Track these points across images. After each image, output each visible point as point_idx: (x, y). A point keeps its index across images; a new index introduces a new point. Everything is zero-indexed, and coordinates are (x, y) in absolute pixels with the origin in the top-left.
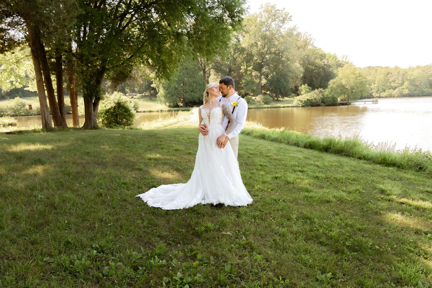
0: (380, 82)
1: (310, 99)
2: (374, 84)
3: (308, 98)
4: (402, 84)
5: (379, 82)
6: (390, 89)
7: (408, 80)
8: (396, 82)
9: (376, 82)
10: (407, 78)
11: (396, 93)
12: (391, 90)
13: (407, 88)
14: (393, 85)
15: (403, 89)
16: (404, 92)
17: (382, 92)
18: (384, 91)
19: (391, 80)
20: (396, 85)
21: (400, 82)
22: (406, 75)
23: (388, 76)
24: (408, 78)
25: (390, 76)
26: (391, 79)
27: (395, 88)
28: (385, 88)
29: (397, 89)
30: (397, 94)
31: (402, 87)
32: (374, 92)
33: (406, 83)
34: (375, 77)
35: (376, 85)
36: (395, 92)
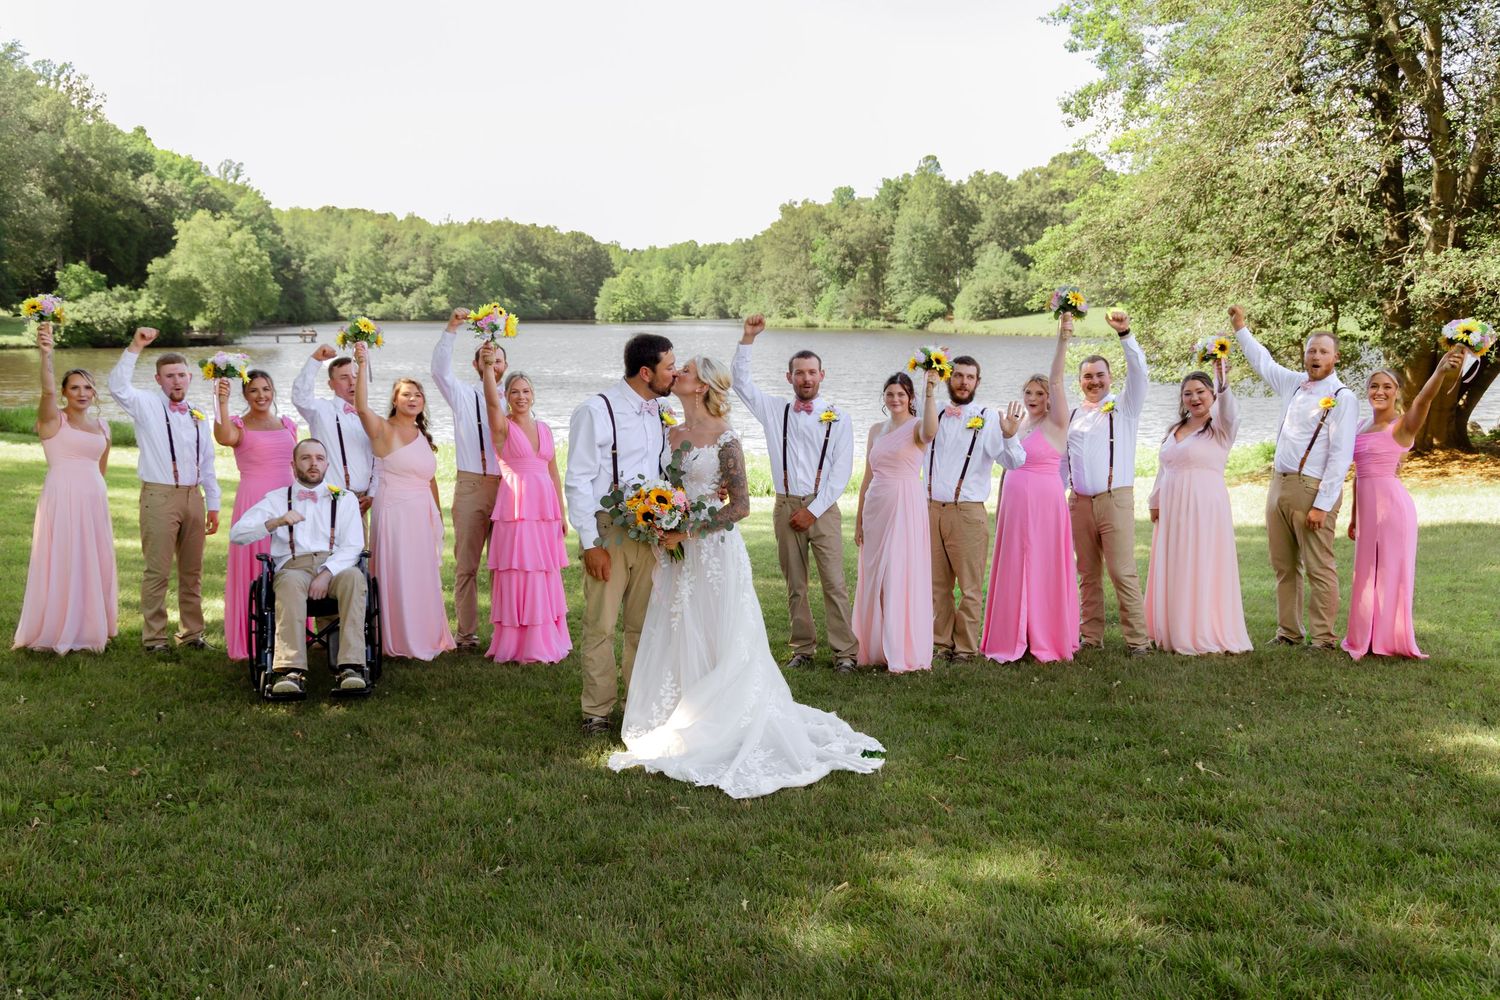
0: (364, 265)
1: (88, 320)
2: (345, 271)
3: (78, 316)
4: (428, 279)
5: (358, 267)
6: (393, 293)
7: (444, 266)
8: (411, 269)
9: (351, 267)
10: (440, 260)
11: (413, 308)
12: (399, 296)
13: (444, 291)
14: (401, 278)
15: (433, 294)
16: (433, 305)
17: (368, 301)
18: (376, 296)
19: (392, 264)
20: (411, 279)
21: (422, 271)
22: (437, 249)
23: (386, 247)
24: (445, 259)
25: (393, 249)
26: (396, 259)
27: (408, 291)
28: (380, 288)
29: (415, 295)
30: (417, 310)
31: (428, 289)
32: (345, 300)
33: (440, 276)
34: (347, 249)
35: (351, 278)
36: (409, 304)
